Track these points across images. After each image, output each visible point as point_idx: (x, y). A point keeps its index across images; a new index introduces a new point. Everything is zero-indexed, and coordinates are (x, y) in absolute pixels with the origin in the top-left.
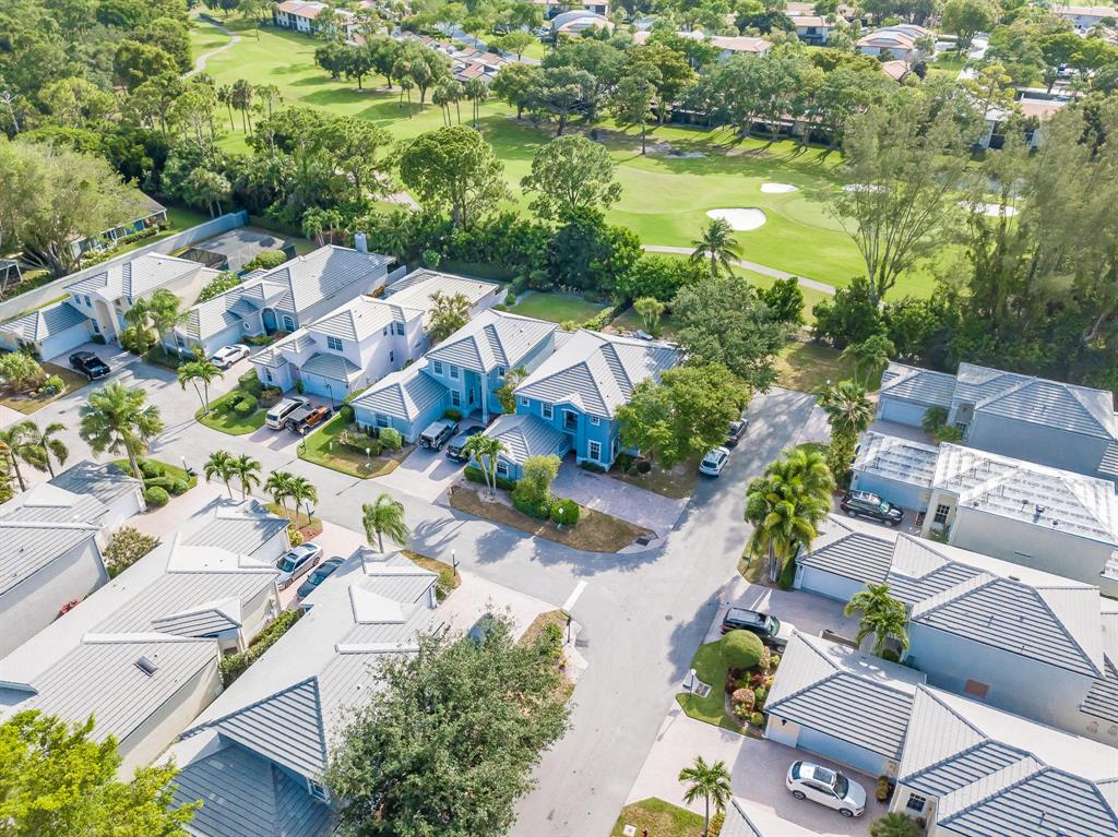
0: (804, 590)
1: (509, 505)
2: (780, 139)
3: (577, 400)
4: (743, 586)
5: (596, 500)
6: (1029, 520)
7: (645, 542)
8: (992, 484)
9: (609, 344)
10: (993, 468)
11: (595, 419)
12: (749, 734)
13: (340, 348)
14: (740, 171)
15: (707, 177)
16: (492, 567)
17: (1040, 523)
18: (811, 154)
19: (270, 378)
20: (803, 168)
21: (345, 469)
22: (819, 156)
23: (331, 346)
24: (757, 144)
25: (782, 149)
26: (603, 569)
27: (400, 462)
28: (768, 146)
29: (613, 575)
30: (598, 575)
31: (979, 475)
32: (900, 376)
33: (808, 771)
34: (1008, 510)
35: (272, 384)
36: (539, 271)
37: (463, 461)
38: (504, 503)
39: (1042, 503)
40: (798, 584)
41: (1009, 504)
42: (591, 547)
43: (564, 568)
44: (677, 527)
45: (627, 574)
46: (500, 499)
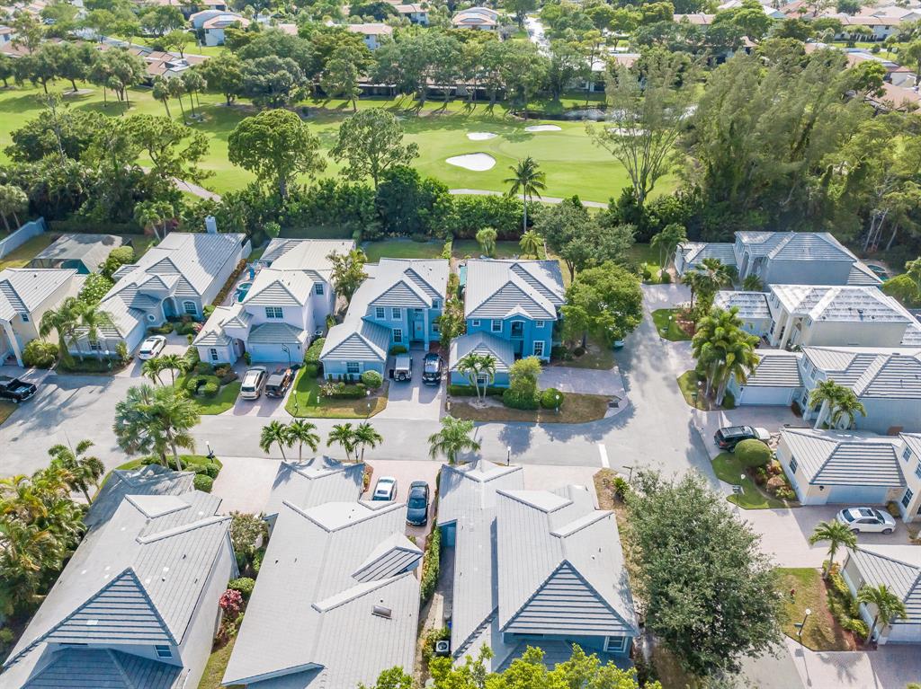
0: (742, 406)
1: (501, 406)
2: (451, 100)
3: (518, 310)
4: (703, 416)
5: (564, 383)
6: (857, 319)
7: (615, 405)
8: (824, 303)
9: (516, 264)
10: (818, 292)
11: (540, 322)
12: (792, 507)
13: (280, 315)
14: (441, 127)
15: (420, 134)
16: (528, 454)
17: (865, 320)
18: (480, 109)
19: (215, 358)
20: (482, 118)
21: (341, 414)
22: (488, 108)
23: (270, 316)
24: (437, 106)
25: (457, 107)
26: (606, 432)
27: (386, 396)
28: (445, 106)
29: (614, 433)
30: (605, 437)
31: (813, 299)
32: (692, 251)
33: (855, 513)
34: (844, 317)
35: (220, 362)
36: (374, 224)
37: (437, 383)
38: (496, 405)
39: (861, 307)
40: (738, 402)
41: (843, 313)
42: (583, 419)
43: (578, 440)
44: (627, 389)
45: (624, 430)
46: (490, 403)
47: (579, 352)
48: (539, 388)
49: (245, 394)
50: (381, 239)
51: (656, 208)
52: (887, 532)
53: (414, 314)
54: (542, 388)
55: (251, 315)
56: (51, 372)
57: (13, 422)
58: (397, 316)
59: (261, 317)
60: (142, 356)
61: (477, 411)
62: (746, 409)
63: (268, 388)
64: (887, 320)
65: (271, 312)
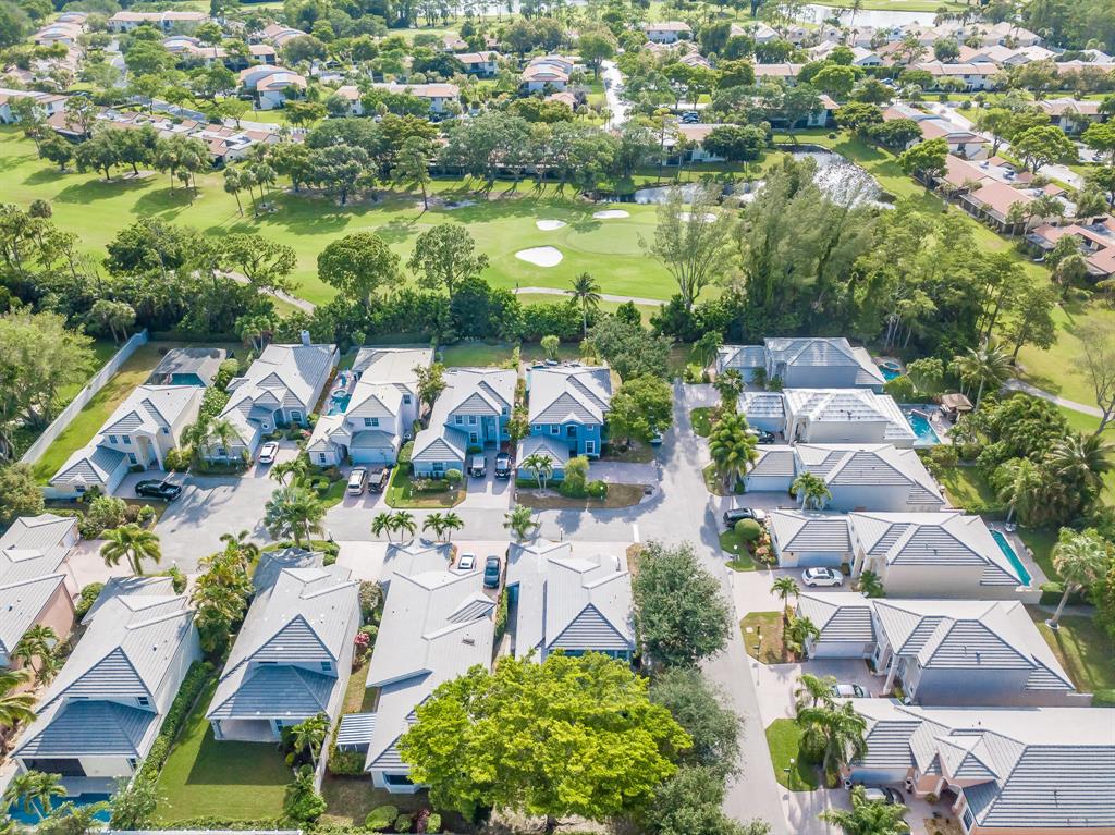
0: (750, 492)
1: (558, 495)
2: (521, 179)
3: (572, 416)
4: (718, 500)
5: (608, 476)
6: (846, 420)
7: (649, 493)
8: (822, 406)
9: (571, 376)
10: (819, 397)
11: (590, 426)
12: (773, 569)
13: (376, 424)
14: (511, 213)
15: (492, 222)
16: (578, 533)
17: (852, 420)
18: (550, 189)
19: (324, 460)
20: (553, 202)
21: (431, 505)
22: (558, 189)
23: (367, 424)
24: (507, 186)
25: (526, 187)
26: (640, 515)
27: (465, 489)
28: (514, 187)
29: (646, 516)
30: (639, 518)
31: (814, 403)
32: (729, 353)
33: (813, 572)
34: (836, 418)
35: (328, 463)
36: (450, 331)
37: (507, 478)
38: (554, 495)
39: (849, 409)
40: (747, 489)
41: (835, 414)
42: (623, 505)
43: (618, 521)
44: (661, 480)
45: (654, 513)
46: (550, 494)
47: (624, 449)
48: (587, 481)
49: (351, 490)
50: (457, 343)
51: (701, 312)
52: (837, 585)
53: (486, 420)
54: (590, 481)
55: (352, 425)
56: (187, 475)
57: (168, 517)
58: (473, 422)
59: (361, 426)
60: (263, 460)
61: (538, 500)
62: (753, 495)
63: (370, 485)
64: (869, 420)
65: (368, 422)
